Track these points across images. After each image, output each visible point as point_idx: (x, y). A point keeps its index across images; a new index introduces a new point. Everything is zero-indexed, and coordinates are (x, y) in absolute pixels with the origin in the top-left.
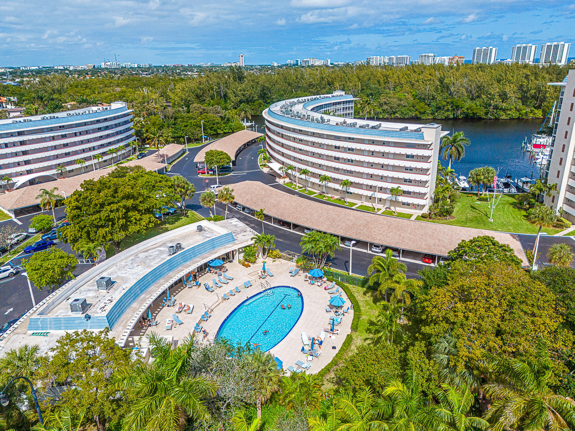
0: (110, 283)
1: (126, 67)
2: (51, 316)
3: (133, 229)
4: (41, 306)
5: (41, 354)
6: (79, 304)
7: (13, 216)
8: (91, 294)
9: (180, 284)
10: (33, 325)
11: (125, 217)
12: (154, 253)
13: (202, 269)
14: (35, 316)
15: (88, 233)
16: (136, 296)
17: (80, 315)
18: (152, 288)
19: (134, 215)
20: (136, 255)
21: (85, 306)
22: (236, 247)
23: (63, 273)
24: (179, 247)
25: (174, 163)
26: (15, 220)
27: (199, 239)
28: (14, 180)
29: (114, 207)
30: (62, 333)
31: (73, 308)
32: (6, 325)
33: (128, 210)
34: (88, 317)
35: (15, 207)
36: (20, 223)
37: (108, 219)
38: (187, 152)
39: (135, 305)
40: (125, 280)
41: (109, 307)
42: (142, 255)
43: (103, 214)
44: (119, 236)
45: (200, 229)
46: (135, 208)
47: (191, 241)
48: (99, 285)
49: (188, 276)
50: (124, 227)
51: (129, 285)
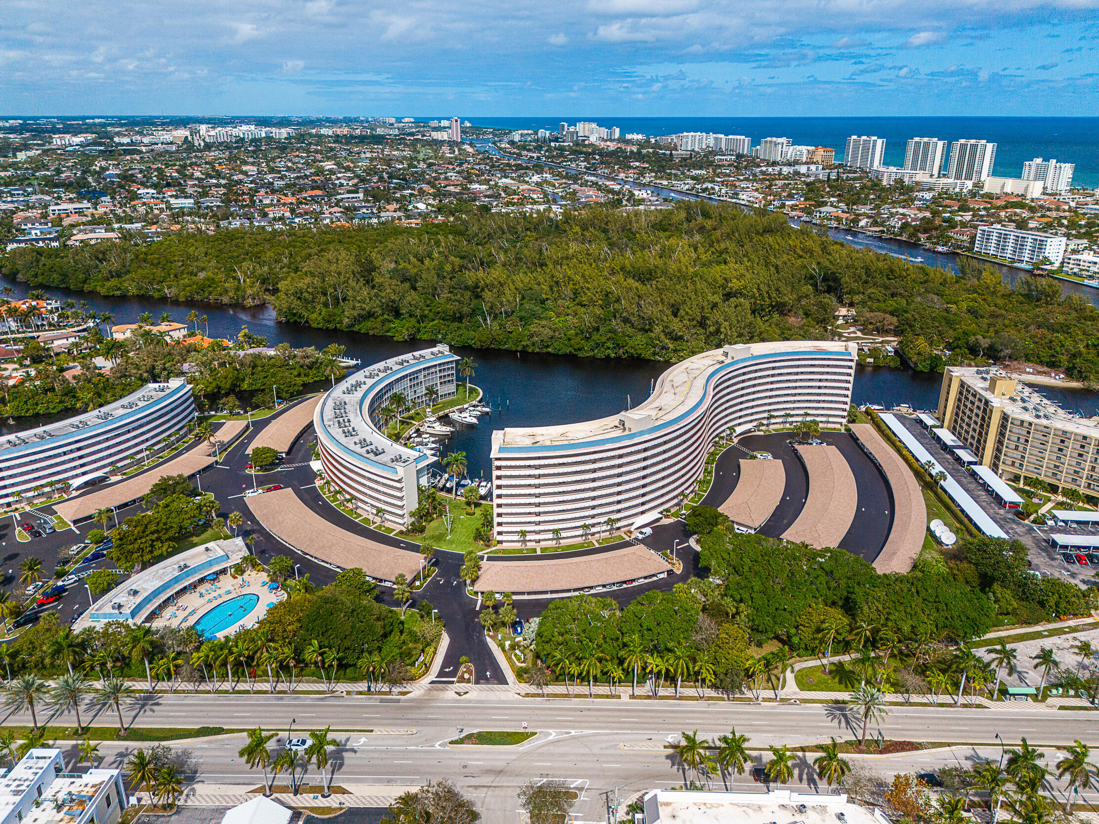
0: (135, 593)
1: (244, 138)
2: (101, 612)
3: (156, 553)
4: (96, 606)
5: (97, 629)
6: (116, 606)
7: (72, 525)
8: (125, 599)
9: (183, 591)
10: (92, 616)
11: (152, 546)
12: (169, 569)
13: (202, 581)
14: (93, 612)
15: (126, 557)
16: (150, 600)
17: (117, 611)
18: (162, 595)
19: (158, 544)
20: (157, 572)
21: (120, 606)
22: (228, 565)
23: (109, 584)
24: (186, 566)
25: (229, 450)
26: (74, 529)
27: (204, 559)
28: (70, 482)
29: (143, 540)
30: (106, 621)
31: (113, 608)
32: (76, 616)
33: (153, 541)
34: (121, 613)
35: (74, 518)
36: (78, 532)
37: (139, 549)
38: (251, 428)
39: (148, 606)
40: (145, 590)
41: (134, 606)
42: (161, 572)
43: (136, 546)
44: (147, 557)
45: (207, 549)
46: (158, 539)
47: (197, 560)
48: (129, 594)
49: (190, 585)
50: (151, 552)
51: (146, 594)
